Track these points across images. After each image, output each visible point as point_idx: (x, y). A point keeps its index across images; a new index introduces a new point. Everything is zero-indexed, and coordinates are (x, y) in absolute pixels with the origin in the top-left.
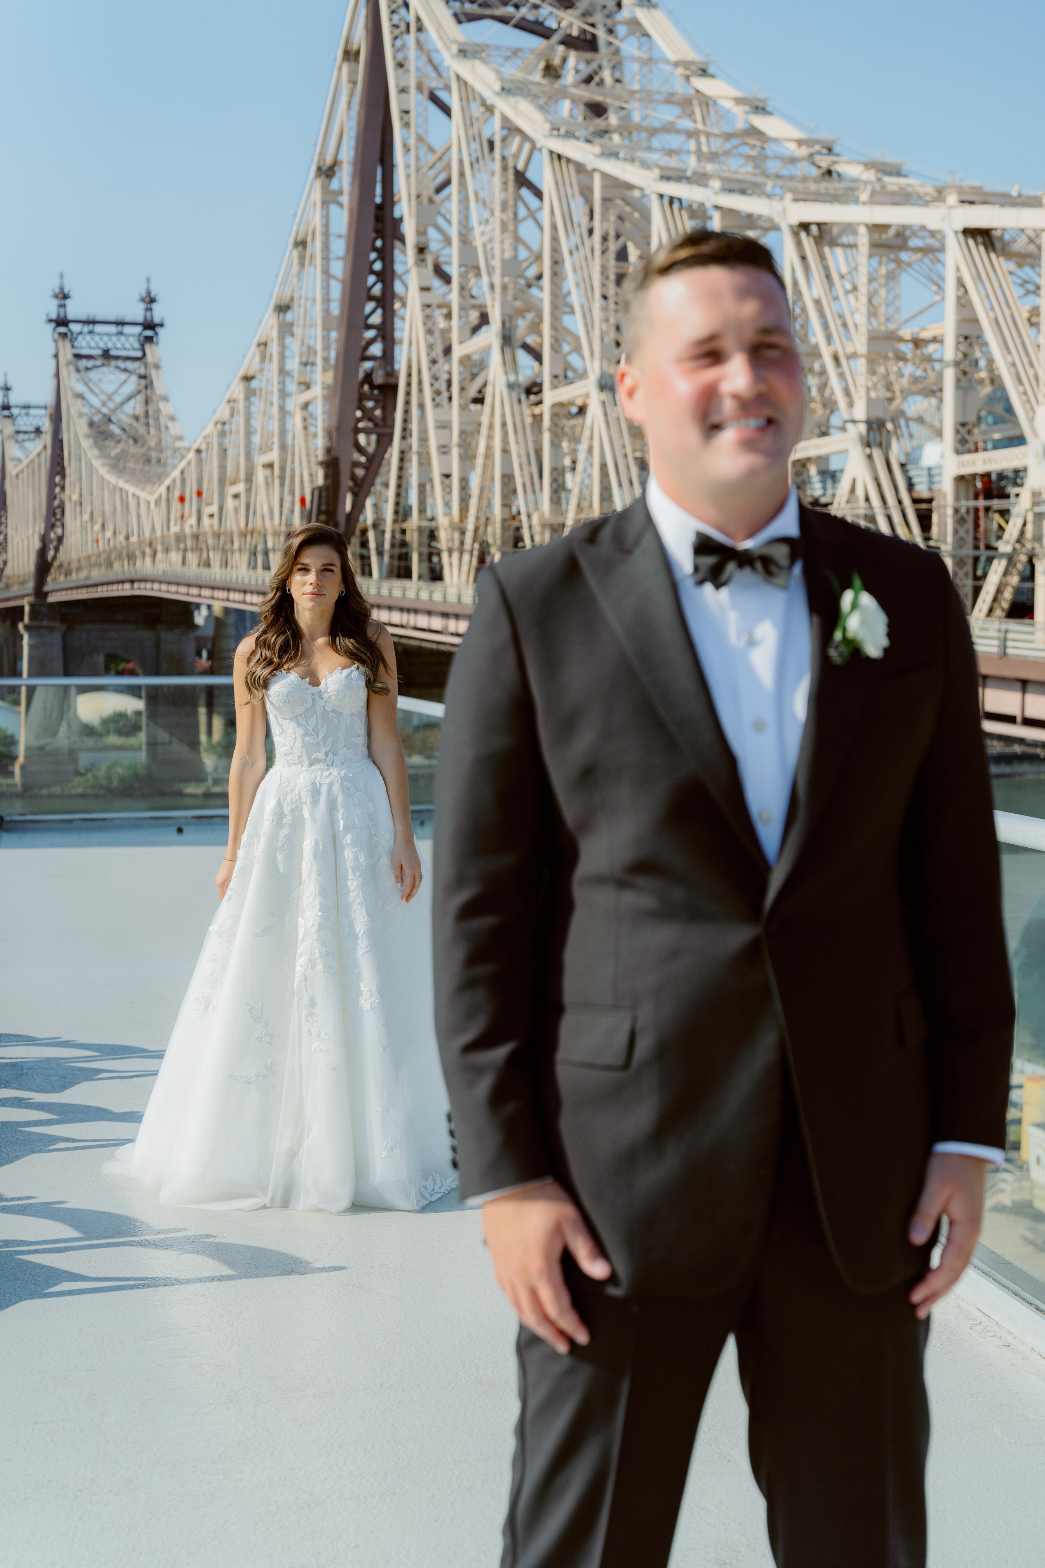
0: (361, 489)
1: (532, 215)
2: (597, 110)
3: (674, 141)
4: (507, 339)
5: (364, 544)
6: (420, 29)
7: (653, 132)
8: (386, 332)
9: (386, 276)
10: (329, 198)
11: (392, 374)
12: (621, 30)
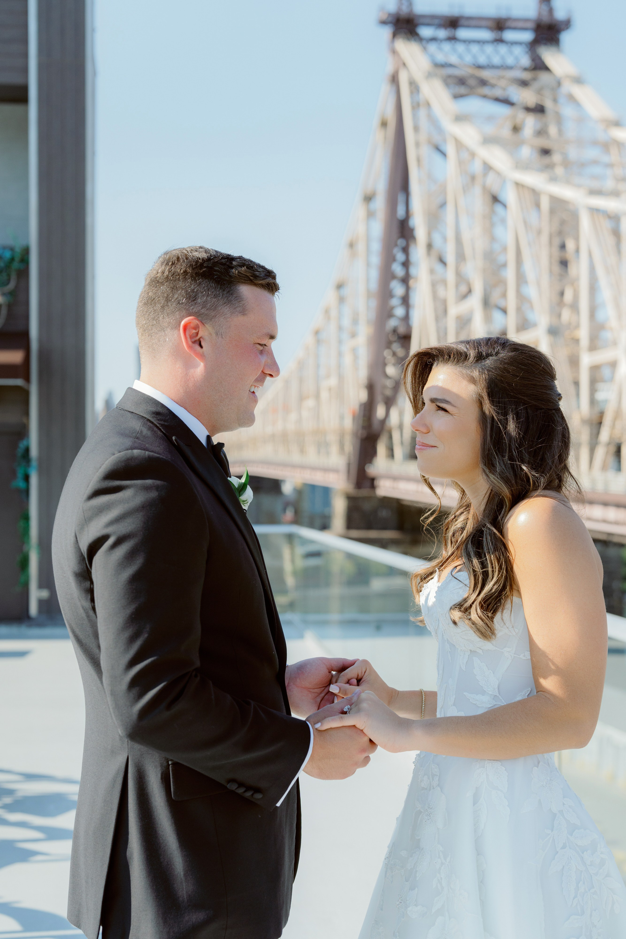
0: (389, 402)
1: (503, 221)
2: (546, 152)
3: (597, 170)
4: (486, 303)
5: (390, 437)
6: (428, 105)
7: (583, 165)
8: (406, 301)
9: (406, 264)
10: (370, 215)
11: (409, 328)
12: (562, 100)
